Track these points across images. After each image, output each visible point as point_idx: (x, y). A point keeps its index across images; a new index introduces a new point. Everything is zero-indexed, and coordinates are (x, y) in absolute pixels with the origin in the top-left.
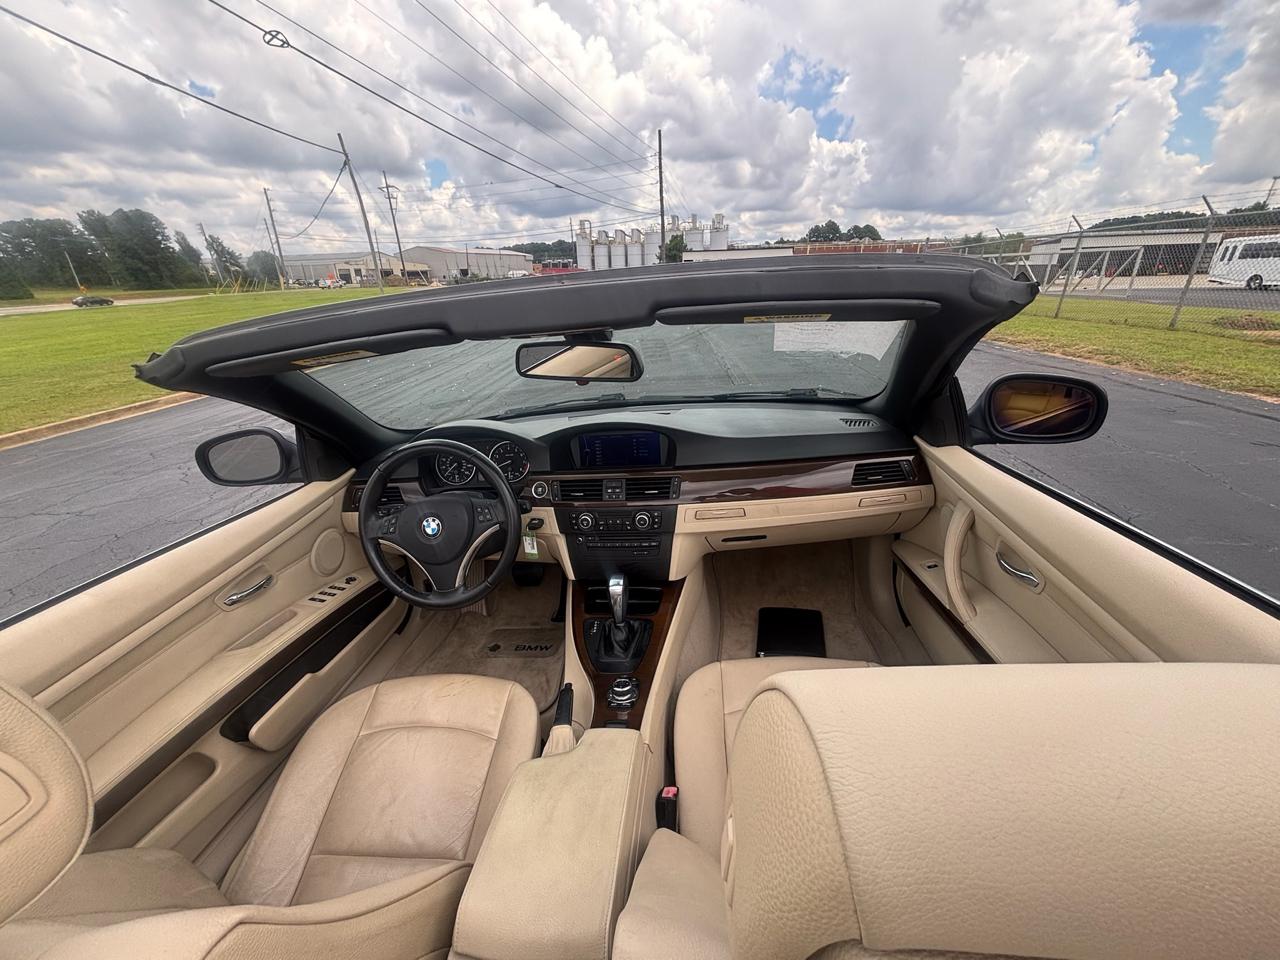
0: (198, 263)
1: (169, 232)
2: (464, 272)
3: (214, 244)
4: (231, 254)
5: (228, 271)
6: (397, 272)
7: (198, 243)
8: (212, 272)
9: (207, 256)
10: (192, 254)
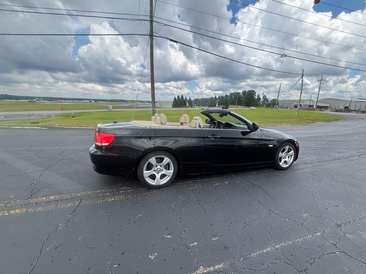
0: (259, 101)
1: (257, 94)
2: (346, 108)
3: (264, 97)
4: (267, 99)
5: (264, 103)
6: (315, 107)
7: (261, 97)
8: (261, 103)
9: (262, 99)
10: (259, 99)
